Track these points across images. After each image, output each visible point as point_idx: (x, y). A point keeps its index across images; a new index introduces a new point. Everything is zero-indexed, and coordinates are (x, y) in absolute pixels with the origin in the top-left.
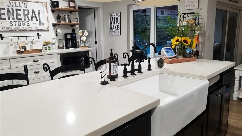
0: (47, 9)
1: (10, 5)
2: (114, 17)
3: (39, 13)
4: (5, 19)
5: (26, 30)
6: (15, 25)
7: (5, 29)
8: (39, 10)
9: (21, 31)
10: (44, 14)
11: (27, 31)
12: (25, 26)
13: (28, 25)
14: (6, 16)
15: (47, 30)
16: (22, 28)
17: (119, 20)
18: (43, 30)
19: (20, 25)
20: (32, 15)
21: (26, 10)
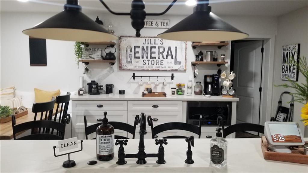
0: (186, 45)
1: (146, 42)
2: (290, 52)
3: (176, 50)
4: (139, 58)
5: (159, 69)
6: (148, 64)
7: (138, 68)
8: (177, 47)
9: (153, 70)
10: (182, 51)
11: (160, 71)
12: (158, 65)
13: (162, 64)
14: (140, 55)
15: (183, 70)
16: (155, 67)
17: (296, 57)
18: (179, 70)
19: (153, 64)
20: (168, 53)
21: (161, 48)
